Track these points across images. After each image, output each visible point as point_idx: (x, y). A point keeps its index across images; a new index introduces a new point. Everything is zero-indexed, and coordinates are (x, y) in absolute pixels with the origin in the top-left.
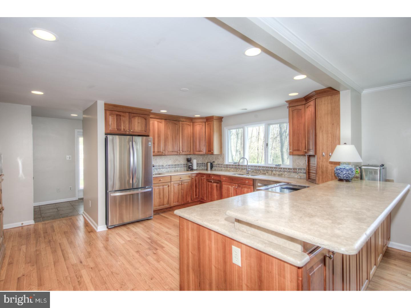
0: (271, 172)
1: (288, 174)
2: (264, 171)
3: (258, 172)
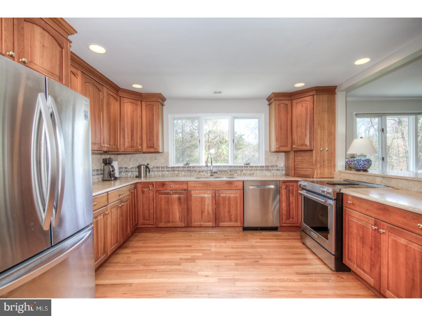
0: (241, 172)
1: (260, 172)
2: (232, 172)
3: (223, 173)
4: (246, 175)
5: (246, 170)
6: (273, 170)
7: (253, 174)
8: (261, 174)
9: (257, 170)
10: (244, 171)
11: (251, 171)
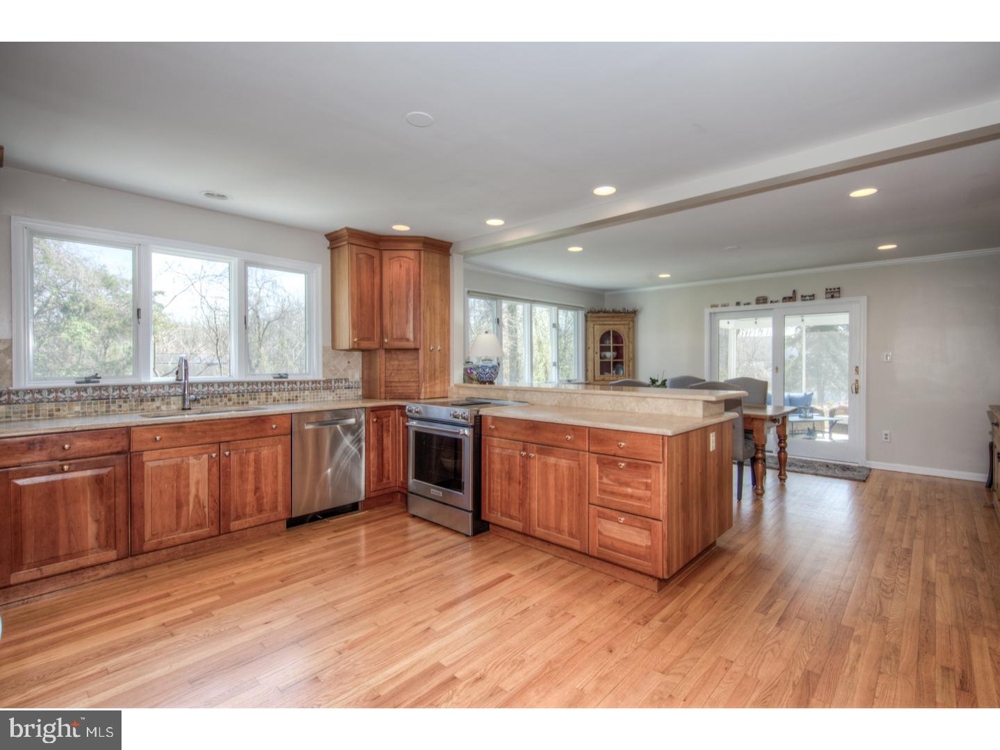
0: (267, 395)
1: (312, 394)
2: (243, 396)
3: (219, 400)
4: (280, 402)
5: (279, 391)
6: (338, 388)
7: (297, 400)
8: (314, 399)
9: (304, 389)
10: (275, 394)
11: (291, 392)
